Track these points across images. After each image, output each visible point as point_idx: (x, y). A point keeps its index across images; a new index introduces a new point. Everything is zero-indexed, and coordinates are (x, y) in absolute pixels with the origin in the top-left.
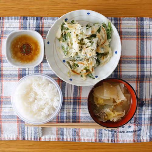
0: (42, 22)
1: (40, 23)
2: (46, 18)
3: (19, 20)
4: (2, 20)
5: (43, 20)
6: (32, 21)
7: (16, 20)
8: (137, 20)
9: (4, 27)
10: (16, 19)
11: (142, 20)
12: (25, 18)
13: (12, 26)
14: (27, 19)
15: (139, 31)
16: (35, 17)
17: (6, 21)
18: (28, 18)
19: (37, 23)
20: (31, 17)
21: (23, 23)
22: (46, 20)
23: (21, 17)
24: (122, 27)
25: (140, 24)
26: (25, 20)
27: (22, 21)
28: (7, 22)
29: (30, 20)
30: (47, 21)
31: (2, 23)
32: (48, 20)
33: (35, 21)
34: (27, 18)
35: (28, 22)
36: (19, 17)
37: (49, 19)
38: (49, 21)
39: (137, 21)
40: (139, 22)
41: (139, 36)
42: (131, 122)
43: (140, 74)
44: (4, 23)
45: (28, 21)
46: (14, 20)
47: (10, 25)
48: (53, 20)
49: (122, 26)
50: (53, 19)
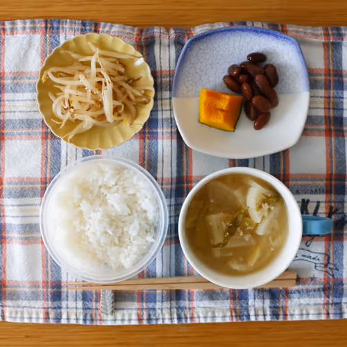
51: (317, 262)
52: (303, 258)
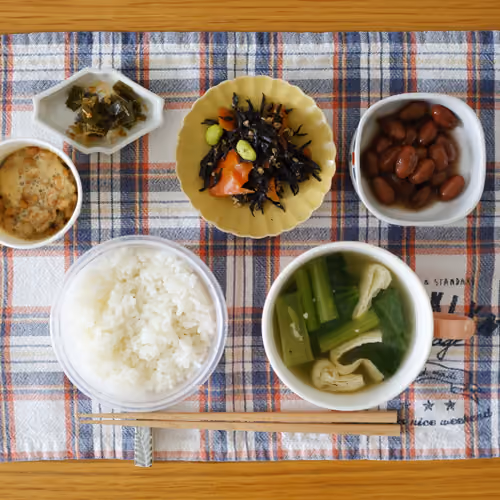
0: (141, 49)
1: (135, 54)
2: (157, 35)
3: (63, 45)
4: (3, 46)
5: (148, 43)
6: (107, 48)
7: (55, 45)
8: (471, 40)
9: (11, 71)
10: (54, 40)
11: (487, 38)
12: (85, 38)
13: (40, 66)
14: (91, 42)
15: (478, 78)
16: (120, 33)
17: (17, 48)
18: (96, 35)
19: (124, 53)
20: (103, 34)
21: (78, 54)
22: (155, 42)
23: (70, 35)
24: (418, 66)
25: (480, 54)
26: (84, 45)
27: (75, 47)
28: (21, 52)
29: (100, 42)
30: (159, 47)
31: (5, 55)
32: (162, 41)
33: (119, 47)
34: (91, 35)
35: (94, 51)
36: (64, 36)
37: (165, 39)
38: (165, 45)
39: (469, 42)
40: (478, 47)
41: (478, 96)
42: (452, 388)
43: (478, 225)
44: (12, 55)
45: (96, 47)
46: (46, 46)
47: (33, 63)
48: (181, 41)
49: (420, 60)
50: (181, 39)
51: (450, 380)
52: (433, 376)
